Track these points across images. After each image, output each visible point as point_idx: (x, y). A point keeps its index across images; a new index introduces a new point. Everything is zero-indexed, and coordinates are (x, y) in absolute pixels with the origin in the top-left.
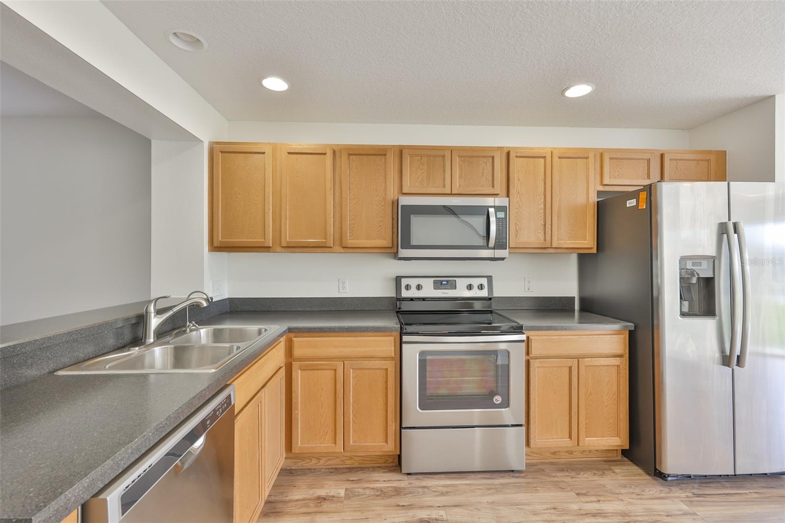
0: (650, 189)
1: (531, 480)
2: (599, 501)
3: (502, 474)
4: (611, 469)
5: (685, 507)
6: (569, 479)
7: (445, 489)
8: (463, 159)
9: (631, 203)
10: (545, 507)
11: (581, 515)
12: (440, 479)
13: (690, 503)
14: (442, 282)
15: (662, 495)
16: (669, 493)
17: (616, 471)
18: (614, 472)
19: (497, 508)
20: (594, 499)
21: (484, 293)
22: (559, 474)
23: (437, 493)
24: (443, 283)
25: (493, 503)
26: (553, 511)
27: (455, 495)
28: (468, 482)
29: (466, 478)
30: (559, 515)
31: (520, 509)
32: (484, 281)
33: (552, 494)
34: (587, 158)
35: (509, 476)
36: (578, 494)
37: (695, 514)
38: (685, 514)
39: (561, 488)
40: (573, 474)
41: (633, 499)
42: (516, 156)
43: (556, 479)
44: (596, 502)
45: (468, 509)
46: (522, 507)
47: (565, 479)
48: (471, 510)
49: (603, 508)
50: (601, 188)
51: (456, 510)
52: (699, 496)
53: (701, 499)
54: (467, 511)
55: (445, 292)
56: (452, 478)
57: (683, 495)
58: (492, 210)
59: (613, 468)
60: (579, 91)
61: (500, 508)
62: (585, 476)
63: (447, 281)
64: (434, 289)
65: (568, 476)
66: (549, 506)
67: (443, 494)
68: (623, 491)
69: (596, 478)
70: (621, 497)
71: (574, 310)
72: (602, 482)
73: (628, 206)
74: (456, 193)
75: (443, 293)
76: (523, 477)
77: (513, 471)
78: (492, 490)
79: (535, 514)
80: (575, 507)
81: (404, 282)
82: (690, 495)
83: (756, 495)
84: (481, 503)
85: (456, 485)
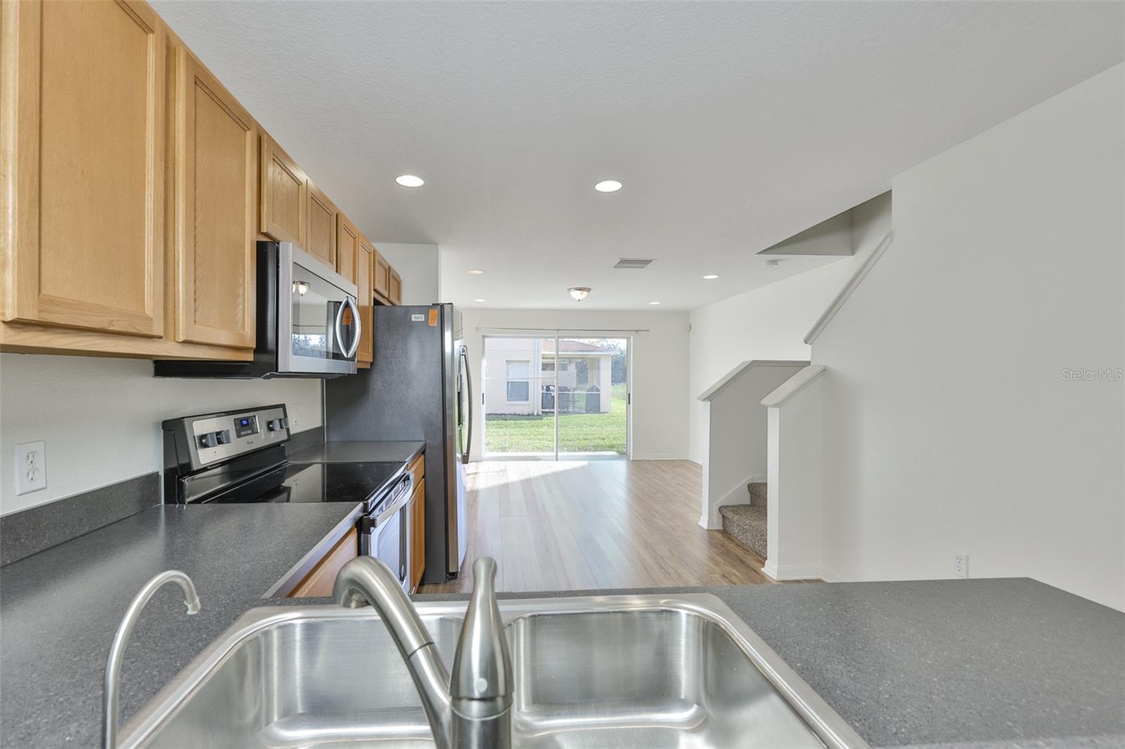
0: (441, 309)
9: (418, 317)
14: (241, 420)
21: (284, 434)
24: (244, 422)
32: (281, 414)
34: (370, 253)
42: (343, 226)
55: (249, 440)
58: (351, 300)
63: (247, 419)
64: (238, 437)
71: (325, 443)
73: (413, 319)
75: (248, 443)
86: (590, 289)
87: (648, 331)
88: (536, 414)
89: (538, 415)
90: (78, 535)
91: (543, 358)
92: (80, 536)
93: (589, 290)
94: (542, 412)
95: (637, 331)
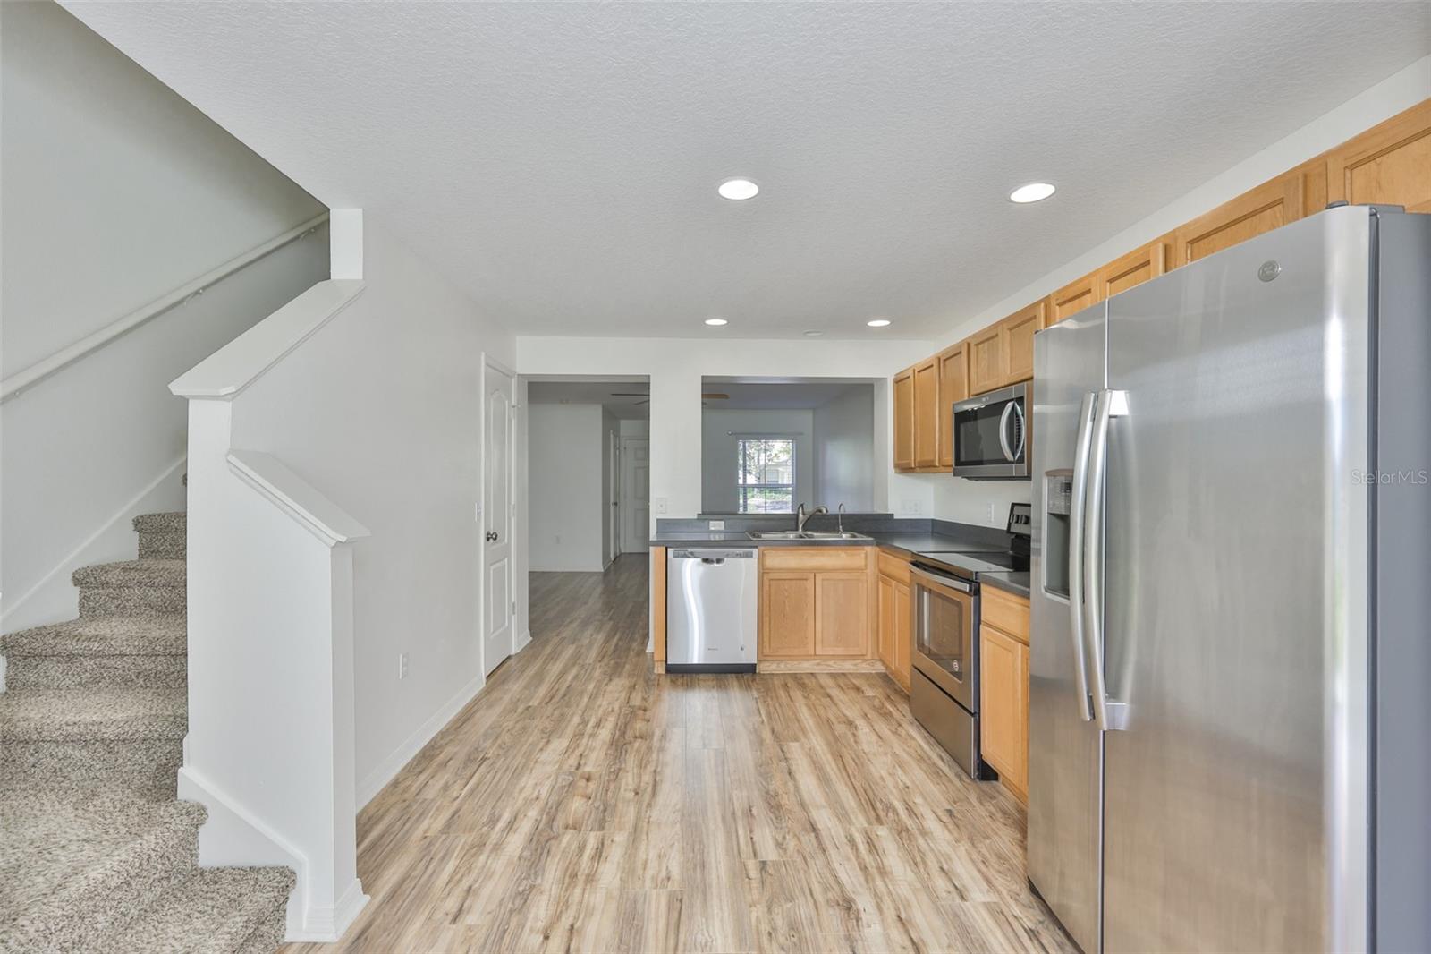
58: (1014, 404)
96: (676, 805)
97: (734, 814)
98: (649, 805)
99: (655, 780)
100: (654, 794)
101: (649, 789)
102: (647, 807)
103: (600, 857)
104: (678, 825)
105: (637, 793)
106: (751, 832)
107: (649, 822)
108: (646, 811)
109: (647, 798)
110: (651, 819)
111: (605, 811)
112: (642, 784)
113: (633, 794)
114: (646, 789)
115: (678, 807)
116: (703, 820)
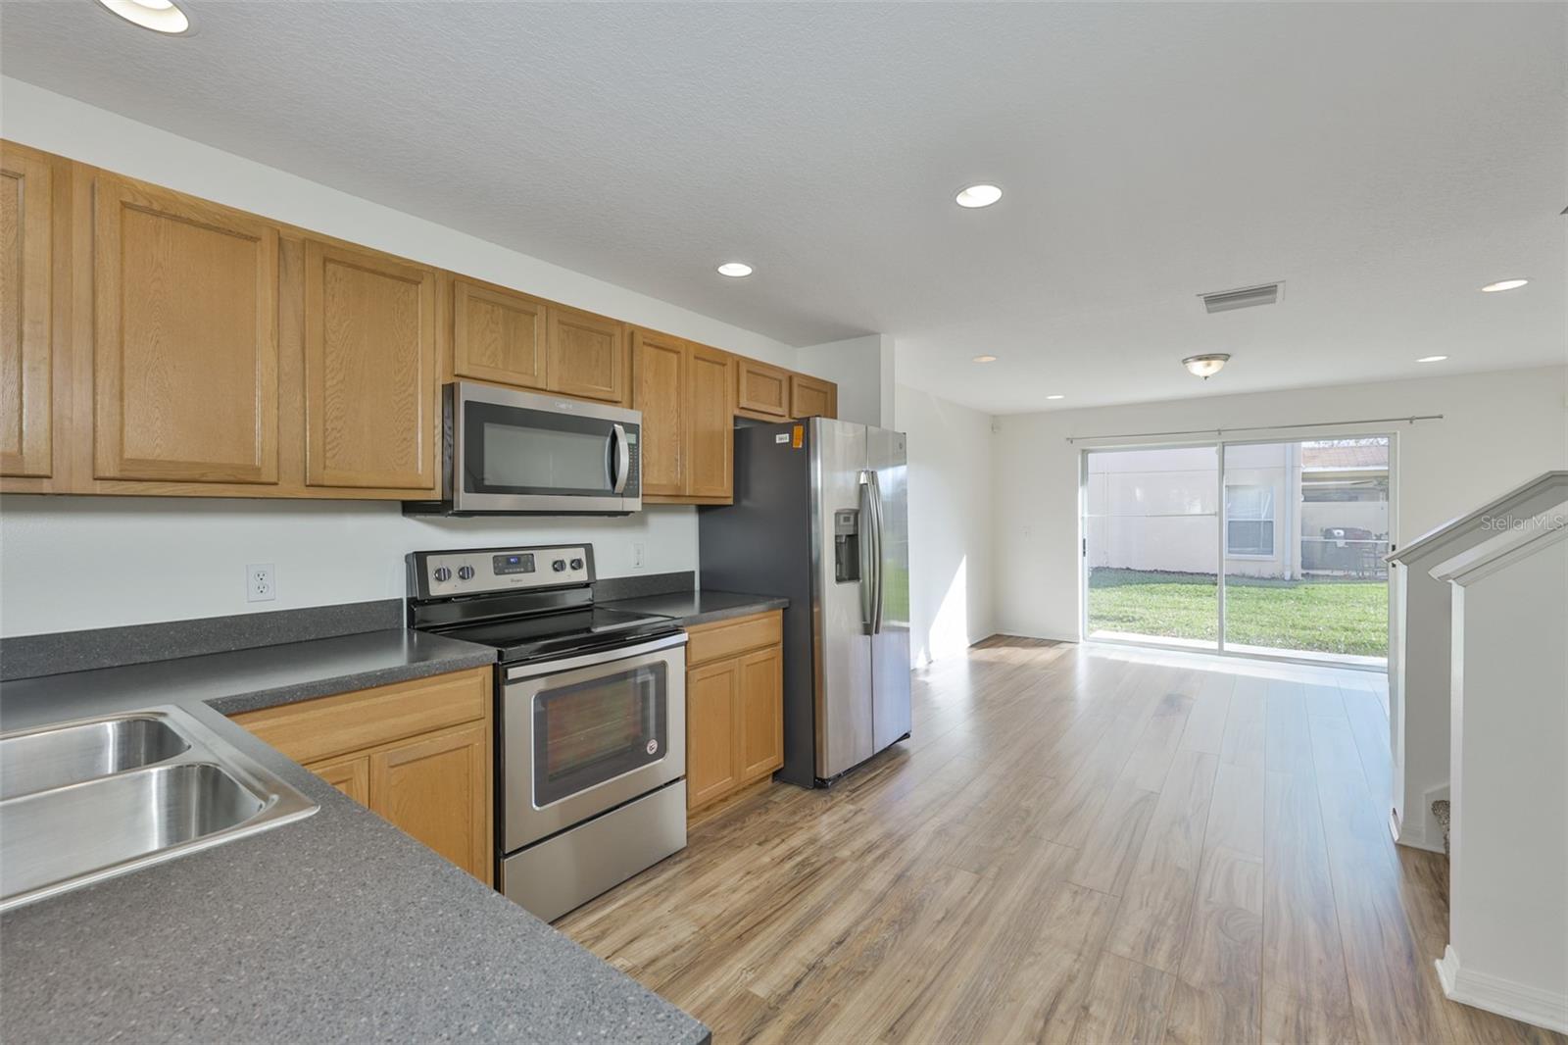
0: (805, 423)
1: (699, 856)
2: (783, 840)
3: (661, 867)
4: (771, 801)
5: (851, 807)
6: (738, 834)
7: (597, 931)
8: (565, 327)
9: (782, 438)
10: (738, 876)
11: (779, 864)
12: (574, 922)
13: (852, 801)
14: (508, 558)
15: (829, 805)
16: (832, 800)
17: (776, 800)
18: (775, 803)
19: (687, 910)
20: (777, 840)
21: (582, 576)
22: (725, 832)
23: (588, 943)
24: (512, 560)
25: (676, 908)
26: (748, 877)
27: (618, 928)
28: (622, 902)
29: (616, 900)
30: (759, 877)
31: (714, 895)
32: (580, 554)
33: (733, 859)
34: (724, 365)
35: (669, 864)
36: (760, 844)
37: (861, 810)
38: (856, 813)
39: (739, 847)
40: (739, 825)
41: (810, 821)
42: (644, 343)
43: (726, 840)
44: (781, 843)
45: (651, 936)
46: (714, 892)
47: (736, 835)
48: (657, 933)
49: (792, 845)
50: (737, 412)
51: (636, 945)
52: (854, 791)
53: (858, 792)
54: (652, 939)
55: (515, 579)
56: (592, 911)
57: (843, 797)
58: (619, 429)
59: (771, 798)
60: (735, 270)
61: (690, 908)
62: (752, 821)
63: (518, 557)
64: (496, 574)
65: (735, 830)
66: (741, 874)
67: (598, 939)
68: (797, 818)
69: (764, 818)
70: (799, 825)
71: (693, 591)
72: (772, 820)
73: (778, 442)
74: (556, 389)
75: (512, 581)
76: (688, 858)
77: (670, 856)
78: (663, 894)
79: (734, 892)
80: (766, 859)
81: (432, 563)
82: (847, 793)
83: (888, 771)
84: (662, 917)
85: (608, 916)
86: (1229, 356)
87: (1441, 417)
88: (1287, 577)
89: (1292, 579)
90: (303, 639)
91: (1304, 480)
92: (306, 641)
93: (1226, 357)
94: (1303, 575)
95: (1411, 420)
96: (1031, 965)
97: (966, 922)
98: (1071, 979)
99: (1047, 1022)
100: (1058, 996)
101: (1062, 1008)
102: (1076, 977)
103: (1149, 936)
104: (1043, 936)
105: (1086, 1008)
106: (964, 898)
107: (1080, 954)
108: (1078, 971)
109: (1072, 994)
110: (1075, 957)
111: (1142, 998)
112: (1071, 1023)
113: (1092, 1010)
114: (1068, 1011)
115: (1031, 960)
116: (1007, 931)
